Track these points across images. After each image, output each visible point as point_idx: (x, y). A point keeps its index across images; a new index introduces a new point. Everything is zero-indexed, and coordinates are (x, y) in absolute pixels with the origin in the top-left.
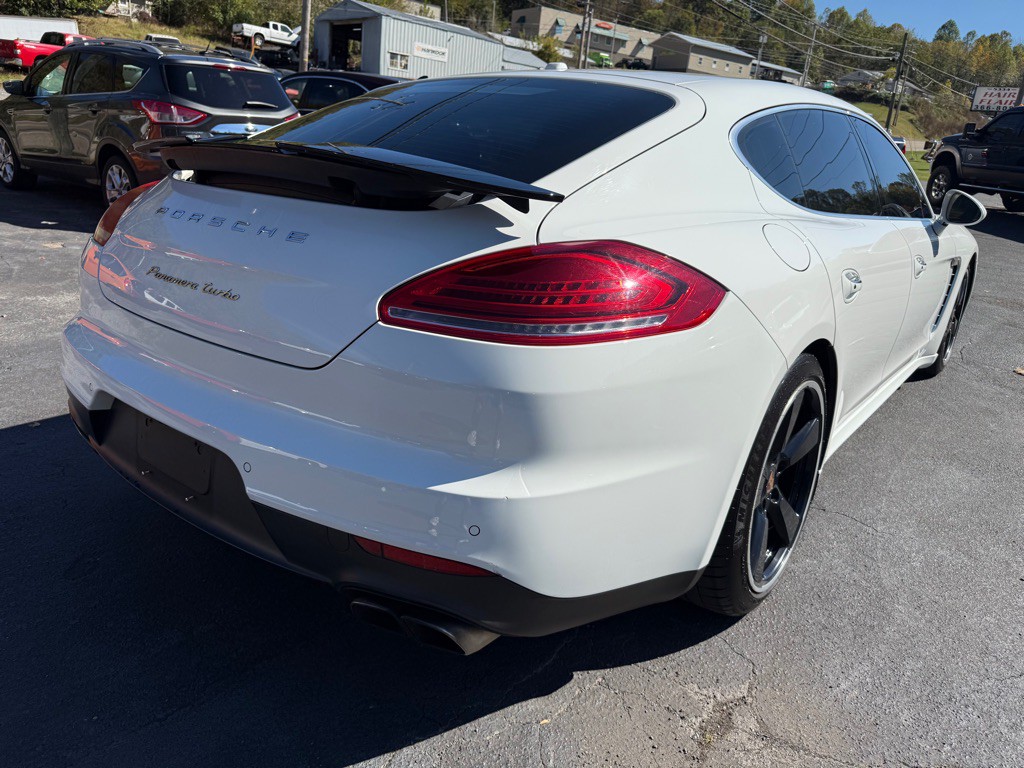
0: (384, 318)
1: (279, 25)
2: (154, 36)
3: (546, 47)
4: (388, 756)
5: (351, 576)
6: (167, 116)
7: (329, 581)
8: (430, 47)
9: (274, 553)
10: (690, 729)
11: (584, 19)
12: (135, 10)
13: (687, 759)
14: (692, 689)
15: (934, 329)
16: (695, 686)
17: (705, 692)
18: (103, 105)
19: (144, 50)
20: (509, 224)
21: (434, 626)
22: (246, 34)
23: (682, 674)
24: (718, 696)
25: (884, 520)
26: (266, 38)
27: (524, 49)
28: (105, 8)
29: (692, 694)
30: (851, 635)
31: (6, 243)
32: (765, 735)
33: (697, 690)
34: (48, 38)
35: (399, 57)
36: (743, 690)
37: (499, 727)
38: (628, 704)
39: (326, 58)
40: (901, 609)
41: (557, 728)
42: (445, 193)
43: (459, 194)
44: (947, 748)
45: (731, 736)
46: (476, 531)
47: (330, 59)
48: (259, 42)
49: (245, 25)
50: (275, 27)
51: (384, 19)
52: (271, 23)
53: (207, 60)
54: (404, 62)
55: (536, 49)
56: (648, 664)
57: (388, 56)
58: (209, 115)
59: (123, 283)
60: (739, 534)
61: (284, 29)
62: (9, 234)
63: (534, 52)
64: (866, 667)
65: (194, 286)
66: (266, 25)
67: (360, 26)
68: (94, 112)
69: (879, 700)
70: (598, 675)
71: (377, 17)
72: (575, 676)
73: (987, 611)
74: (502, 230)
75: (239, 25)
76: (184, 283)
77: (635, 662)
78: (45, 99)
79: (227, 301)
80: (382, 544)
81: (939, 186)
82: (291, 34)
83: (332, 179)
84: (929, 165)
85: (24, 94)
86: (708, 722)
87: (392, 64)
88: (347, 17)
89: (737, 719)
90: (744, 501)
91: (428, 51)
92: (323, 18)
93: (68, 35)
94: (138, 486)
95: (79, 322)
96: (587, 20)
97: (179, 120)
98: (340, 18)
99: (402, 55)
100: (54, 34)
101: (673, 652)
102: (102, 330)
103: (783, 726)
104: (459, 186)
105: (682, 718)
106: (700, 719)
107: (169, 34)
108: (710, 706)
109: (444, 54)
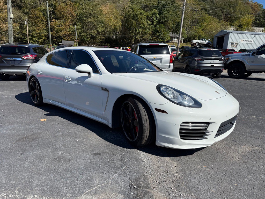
8: (246, 40)
22: (194, 42)
26: (199, 43)
35: (234, 44)
39: (215, 46)
48: (197, 44)
49: (194, 40)
50: (202, 40)
54: (236, 45)
57: (231, 44)
61: (204, 40)
67: (224, 37)
82: (206, 41)
87: (232, 46)
91: (245, 41)
92: (216, 36)
98: (220, 35)
99: (235, 43)
109: (251, 41)
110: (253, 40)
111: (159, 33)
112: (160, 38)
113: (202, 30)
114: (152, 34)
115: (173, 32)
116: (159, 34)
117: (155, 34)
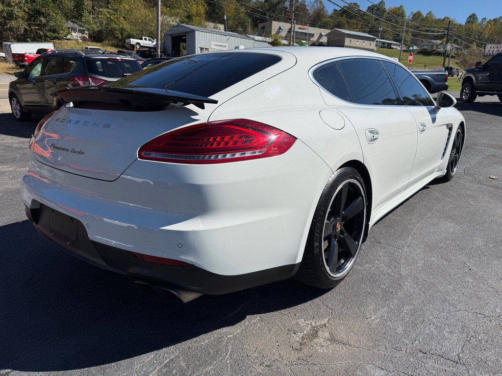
0: (140, 157)
1: (147, 38)
2: (89, 47)
3: (275, 40)
4: (156, 352)
5: (133, 270)
6: (87, 83)
7: (124, 273)
8: (219, 44)
9: (102, 263)
10: (297, 338)
11: (292, 25)
12: (80, 35)
13: (293, 350)
14: (301, 321)
15: (442, 158)
16: (303, 320)
17: (307, 322)
18: (59, 80)
19: (76, 53)
20: (197, 114)
21: (168, 290)
22: (132, 43)
23: (298, 315)
24: (313, 324)
25: (408, 246)
26: (142, 45)
27: (264, 42)
28: (66, 36)
29: (300, 323)
30: (381, 296)
31: (15, 146)
32: (332, 339)
33: (304, 321)
34: (39, 51)
36: (326, 321)
37: (208, 339)
38: (270, 328)
39: (170, 52)
40: (408, 285)
41: (235, 338)
42: (170, 103)
43: (176, 103)
44: (417, 342)
45: (315, 340)
46: (180, 246)
47: (172, 52)
48: (138, 47)
49: (131, 39)
50: (146, 39)
51: (196, 32)
52: (144, 38)
53: (106, 56)
55: (270, 41)
56: (283, 311)
57: (199, 49)
58: (106, 81)
59: (47, 154)
60: (316, 248)
61: (149, 40)
62: (17, 141)
63: (269, 43)
64: (386, 309)
65: (67, 150)
66: (142, 39)
67: (185, 36)
68: (55, 83)
69: (389, 323)
70: (258, 317)
71: (193, 31)
72: (247, 317)
73: (450, 283)
74: (193, 117)
75: (129, 40)
76: (64, 149)
77: (276, 310)
78: (33, 79)
79: (80, 155)
80: (142, 255)
81: (466, 93)
82: (153, 42)
83: (121, 100)
84: (460, 84)
85: (24, 77)
86: (306, 335)
88: (179, 32)
89: (320, 333)
90: (317, 233)
91: (218, 45)
92: (168, 33)
93: (49, 49)
94: (50, 240)
95: (29, 174)
96: (293, 26)
97: (93, 84)
98: (176, 33)
99: (205, 48)
100: (42, 49)
101: (295, 306)
102: (40, 176)
103: (341, 335)
104: (176, 99)
105: (294, 333)
106: (302, 334)
107: (96, 46)
108: (309, 328)
109: (225, 46)
110: (227, 45)
111: (46, 17)
112: (50, 30)
113: (124, 17)
114: (29, 19)
115: (68, 18)
116: (47, 20)
117: (35, 18)
